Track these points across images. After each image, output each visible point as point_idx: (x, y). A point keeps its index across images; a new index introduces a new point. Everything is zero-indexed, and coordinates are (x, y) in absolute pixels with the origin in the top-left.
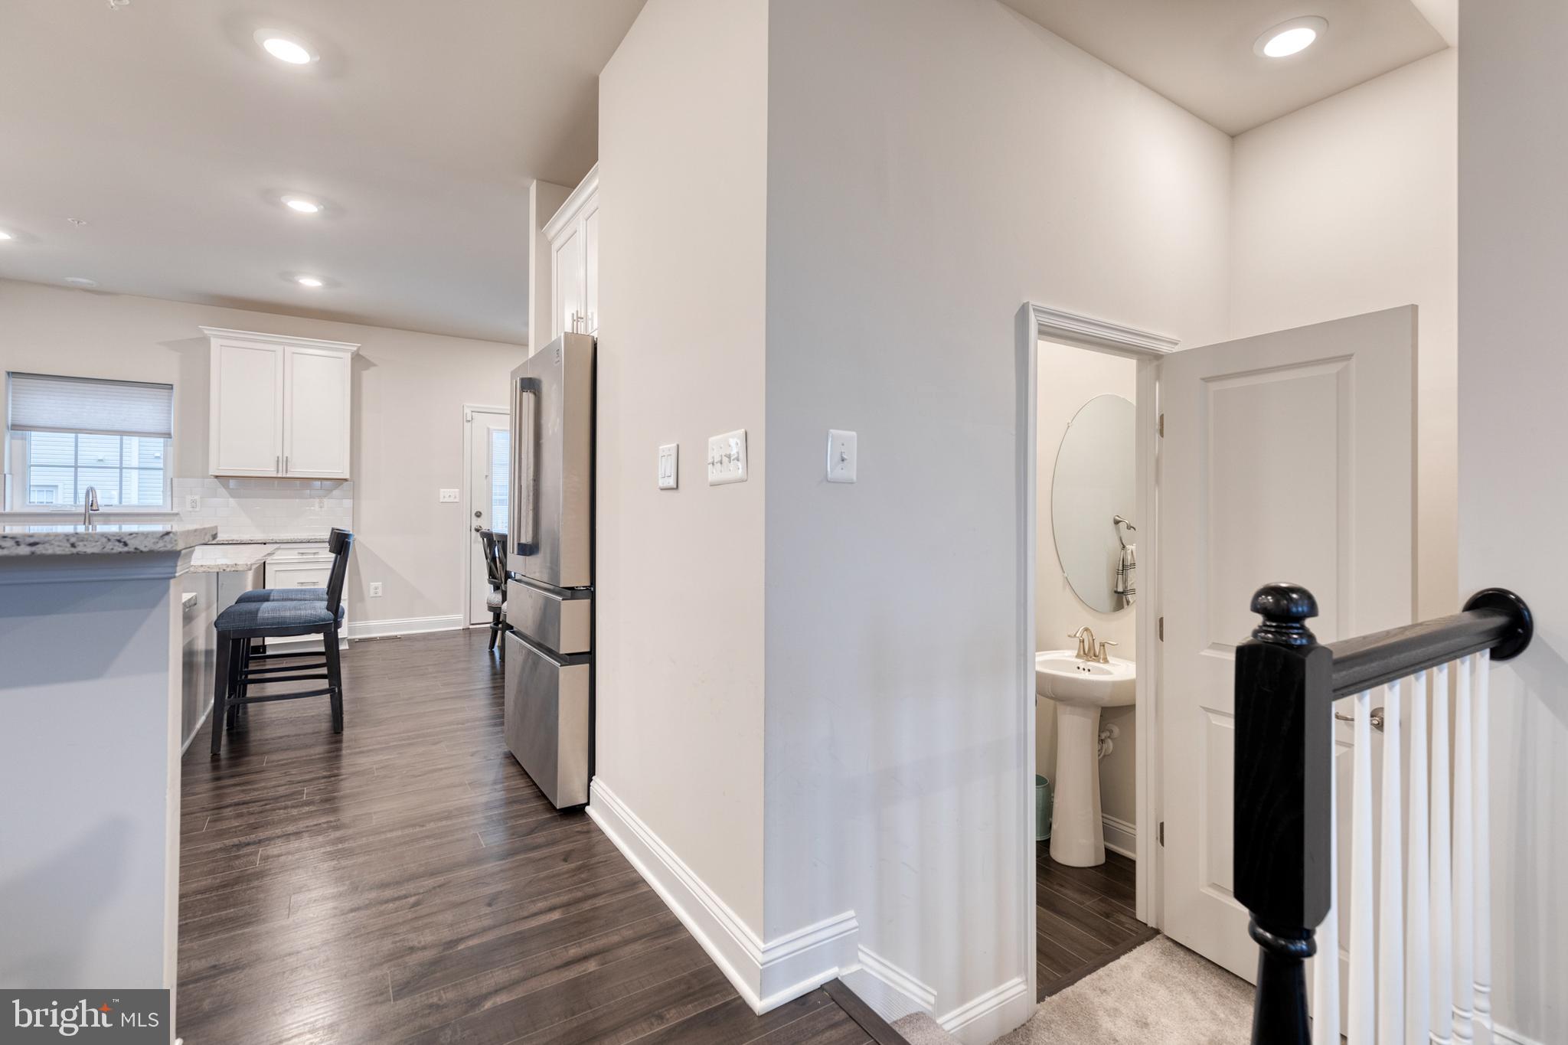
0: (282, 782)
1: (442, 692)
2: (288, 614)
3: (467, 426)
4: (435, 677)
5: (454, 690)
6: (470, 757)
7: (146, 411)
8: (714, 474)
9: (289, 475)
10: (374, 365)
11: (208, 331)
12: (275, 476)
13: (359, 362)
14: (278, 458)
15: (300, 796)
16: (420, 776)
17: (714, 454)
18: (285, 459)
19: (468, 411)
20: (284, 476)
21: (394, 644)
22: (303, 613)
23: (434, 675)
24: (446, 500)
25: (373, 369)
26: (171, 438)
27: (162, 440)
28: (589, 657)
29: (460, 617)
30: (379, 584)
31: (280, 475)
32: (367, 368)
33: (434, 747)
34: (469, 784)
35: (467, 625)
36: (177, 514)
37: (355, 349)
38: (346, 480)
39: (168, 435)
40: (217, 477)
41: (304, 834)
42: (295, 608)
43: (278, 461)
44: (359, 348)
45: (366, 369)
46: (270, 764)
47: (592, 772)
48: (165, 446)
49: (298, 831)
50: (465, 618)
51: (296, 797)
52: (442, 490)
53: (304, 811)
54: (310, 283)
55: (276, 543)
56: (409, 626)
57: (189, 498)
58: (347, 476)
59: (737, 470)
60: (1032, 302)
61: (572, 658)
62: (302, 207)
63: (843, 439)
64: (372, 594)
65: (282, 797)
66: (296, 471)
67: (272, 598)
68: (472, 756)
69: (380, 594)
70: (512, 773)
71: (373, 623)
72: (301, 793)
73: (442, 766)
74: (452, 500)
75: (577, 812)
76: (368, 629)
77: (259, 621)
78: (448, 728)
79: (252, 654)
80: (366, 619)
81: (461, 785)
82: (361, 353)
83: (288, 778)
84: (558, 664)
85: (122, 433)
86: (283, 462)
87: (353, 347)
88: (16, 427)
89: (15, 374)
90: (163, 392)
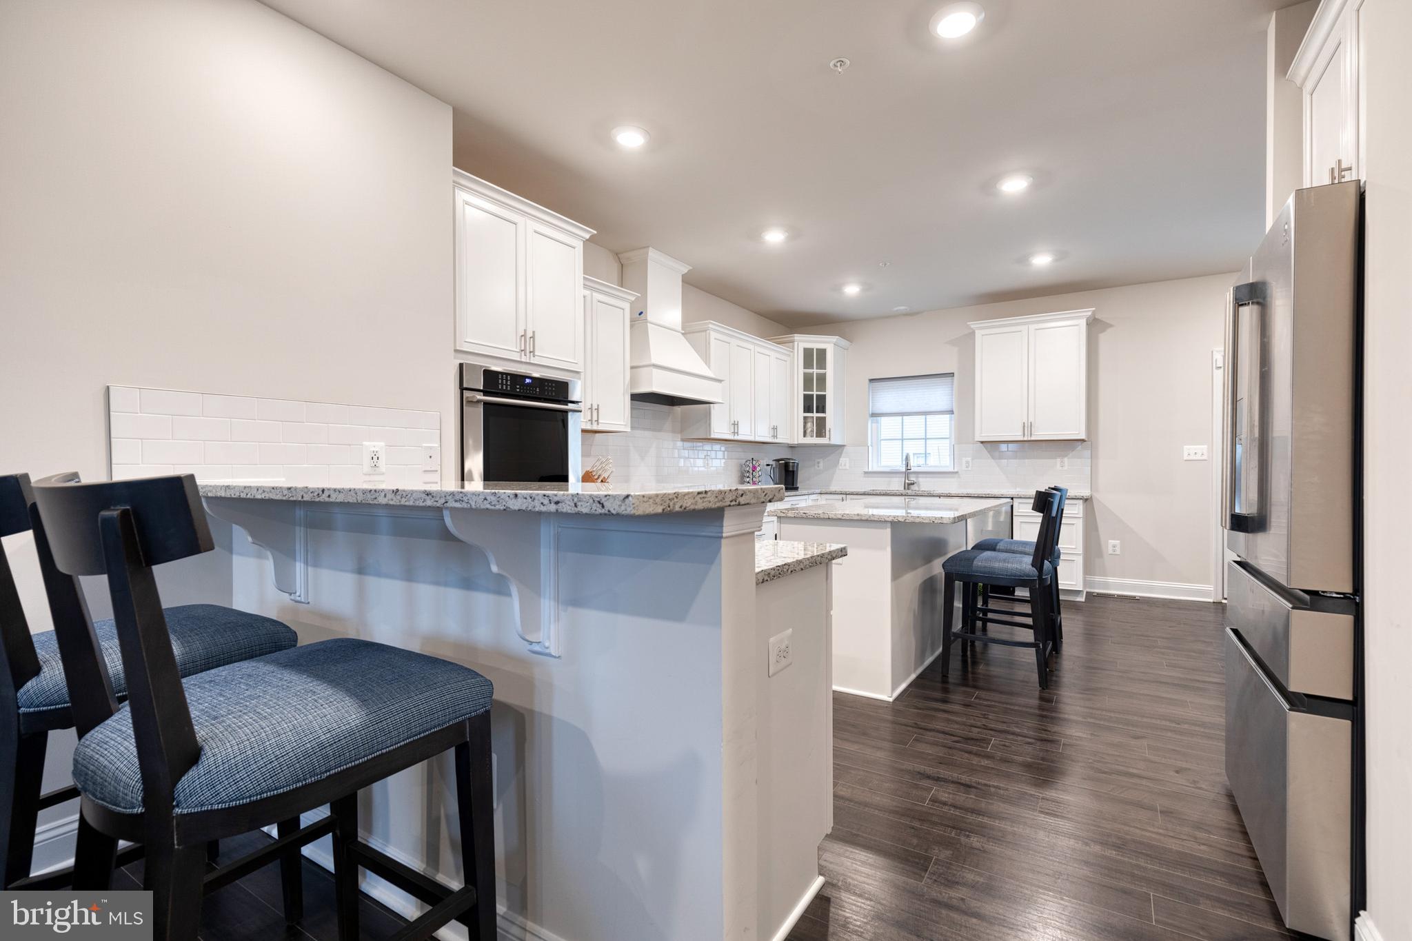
0: (979, 724)
1: (1164, 673)
2: (997, 565)
3: (1217, 373)
4: (1163, 653)
5: (1182, 676)
6: (1172, 773)
7: (938, 396)
9: (1033, 438)
10: (1111, 326)
11: (973, 325)
12: (1022, 439)
13: (1095, 327)
14: (1024, 423)
15: (985, 745)
16: (1105, 773)
18: (1029, 424)
20: (1029, 439)
21: (1131, 604)
22: (1010, 565)
23: (1163, 650)
24: (1190, 458)
25: (1109, 330)
26: (953, 414)
27: (948, 416)
28: (1351, 710)
29: (1211, 588)
30: (1117, 542)
31: (1026, 439)
32: (1103, 331)
33: (1133, 742)
34: (1161, 812)
35: (1219, 598)
36: (957, 472)
37: (1090, 313)
38: (1083, 440)
39: (952, 412)
40: (982, 442)
41: (973, 790)
42: (1004, 561)
43: (1024, 426)
44: (1094, 312)
45: (1101, 332)
46: (977, 701)
47: (1359, 901)
48: (951, 420)
49: (969, 783)
50: (1216, 590)
51: (982, 744)
52: (1185, 447)
53: (983, 764)
54: (1042, 261)
55: (1021, 498)
56: (1151, 589)
57: (964, 460)
58: (1083, 436)
61: (1315, 704)
62: (1015, 186)
64: (1110, 552)
65: (972, 739)
66: (1039, 435)
67: (998, 547)
68: (1177, 772)
69: (1118, 552)
70: (1229, 824)
71: (1111, 580)
72: (987, 742)
73: (1135, 771)
74: (1198, 457)
76: (1106, 585)
77: (974, 569)
78: (1158, 722)
79: (991, 593)
80: (1105, 575)
81: (1152, 809)
82: (1096, 317)
83: (984, 721)
84: (1286, 706)
85: (925, 413)
86: (1028, 427)
87: (1088, 312)
88: (874, 415)
89: (871, 380)
90: (948, 379)
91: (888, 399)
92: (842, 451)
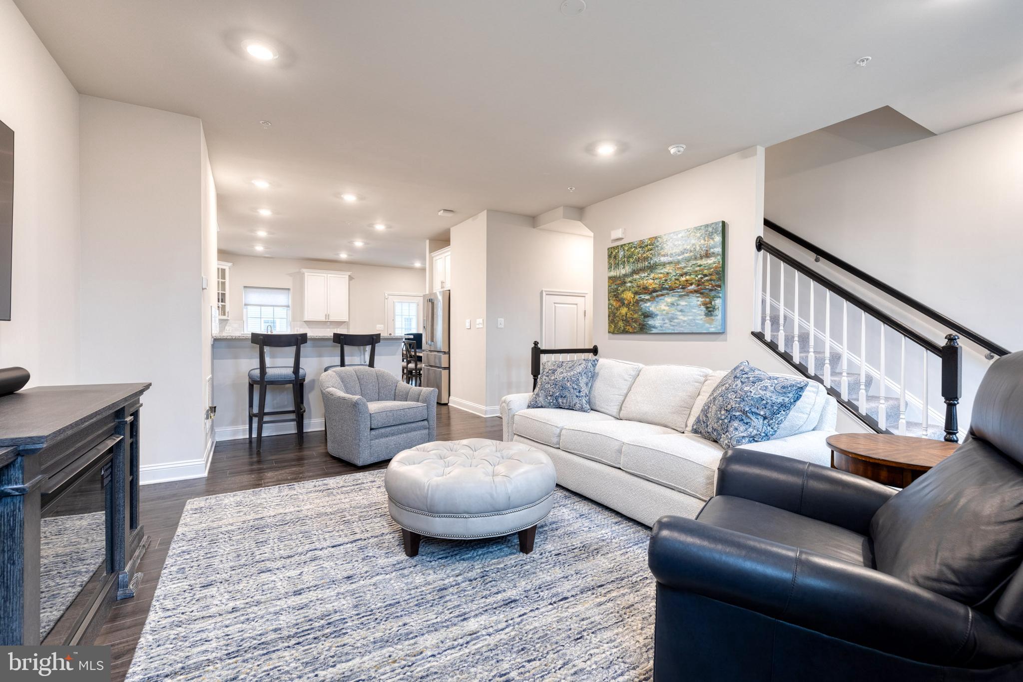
3: (386, 300)
7: (282, 299)
8: (478, 326)
9: (329, 320)
11: (304, 270)
12: (324, 321)
13: (351, 279)
14: (326, 314)
17: (478, 322)
19: (386, 295)
24: (379, 329)
27: (287, 308)
28: (449, 368)
31: (326, 320)
38: (347, 322)
39: (288, 306)
40: (306, 321)
44: (351, 273)
45: (353, 281)
47: (449, 395)
48: (287, 310)
52: (377, 325)
57: (296, 329)
58: (345, 319)
59: (481, 326)
60: (544, 289)
61: (445, 368)
63: (501, 320)
66: (332, 319)
74: (381, 329)
75: (446, 404)
82: (351, 275)
84: (441, 370)
85: (273, 306)
86: (327, 316)
87: (349, 273)
88: (246, 305)
89: (245, 287)
90: (287, 291)
91: (254, 297)
92: (227, 323)
